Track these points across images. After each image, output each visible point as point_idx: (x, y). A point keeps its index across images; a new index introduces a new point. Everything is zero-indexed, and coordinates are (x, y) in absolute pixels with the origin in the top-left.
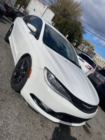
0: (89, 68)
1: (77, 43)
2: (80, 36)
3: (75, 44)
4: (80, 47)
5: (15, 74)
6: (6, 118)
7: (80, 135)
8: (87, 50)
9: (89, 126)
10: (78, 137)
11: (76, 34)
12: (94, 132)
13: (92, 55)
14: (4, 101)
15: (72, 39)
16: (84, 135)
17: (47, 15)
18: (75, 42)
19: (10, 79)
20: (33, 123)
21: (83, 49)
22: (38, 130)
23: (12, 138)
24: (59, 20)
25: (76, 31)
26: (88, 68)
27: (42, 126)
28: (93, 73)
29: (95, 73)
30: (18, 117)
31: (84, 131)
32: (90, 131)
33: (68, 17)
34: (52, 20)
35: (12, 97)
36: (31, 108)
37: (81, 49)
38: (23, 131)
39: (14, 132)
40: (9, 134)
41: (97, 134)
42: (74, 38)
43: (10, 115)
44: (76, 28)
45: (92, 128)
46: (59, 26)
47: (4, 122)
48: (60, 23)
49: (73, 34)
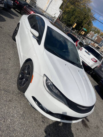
0: (95, 61)
1: (85, 31)
2: (89, 24)
3: (84, 32)
4: (89, 35)
5: (20, 76)
6: (12, 116)
7: (78, 130)
8: (97, 38)
9: (88, 121)
10: (75, 131)
11: (85, 21)
12: (92, 126)
13: (102, 43)
14: (11, 101)
15: (81, 27)
16: (82, 129)
17: (55, 2)
18: (83, 30)
19: (17, 80)
20: (35, 120)
21: (92, 37)
22: (39, 126)
23: (17, 133)
24: (67, 7)
25: (85, 19)
26: (93, 61)
27: (43, 122)
28: (99, 66)
29: (100, 66)
30: (22, 115)
31: (82, 125)
32: (88, 125)
33: (77, 3)
34: (60, 8)
35: (18, 97)
36: (33, 108)
37: (90, 37)
38: (27, 127)
39: (19, 129)
40: (15, 130)
41: (95, 128)
42: (82, 27)
43: (16, 113)
44: (85, 15)
45: (91, 122)
46: (67, 14)
47: (11, 120)
48: (68, 10)
49: (82, 22)
